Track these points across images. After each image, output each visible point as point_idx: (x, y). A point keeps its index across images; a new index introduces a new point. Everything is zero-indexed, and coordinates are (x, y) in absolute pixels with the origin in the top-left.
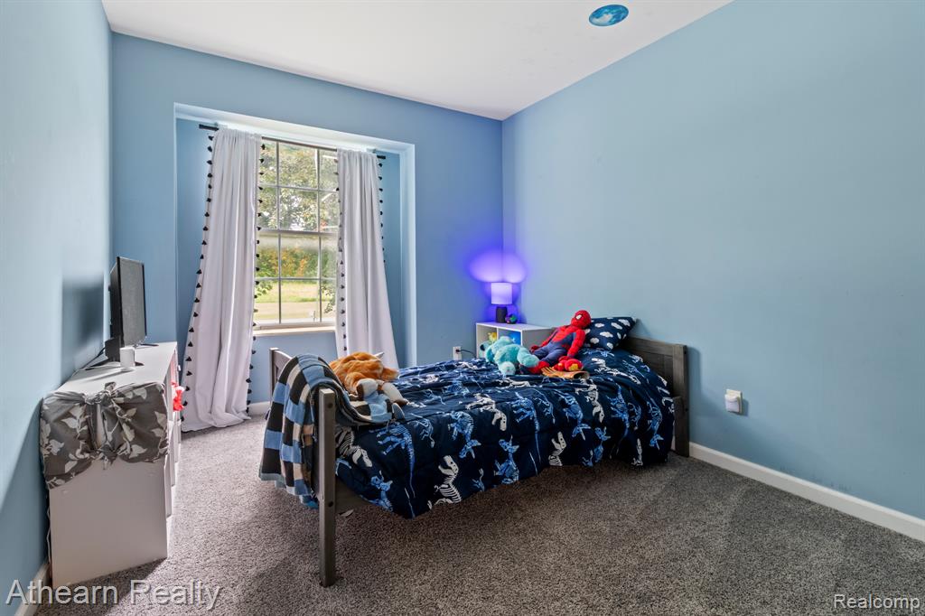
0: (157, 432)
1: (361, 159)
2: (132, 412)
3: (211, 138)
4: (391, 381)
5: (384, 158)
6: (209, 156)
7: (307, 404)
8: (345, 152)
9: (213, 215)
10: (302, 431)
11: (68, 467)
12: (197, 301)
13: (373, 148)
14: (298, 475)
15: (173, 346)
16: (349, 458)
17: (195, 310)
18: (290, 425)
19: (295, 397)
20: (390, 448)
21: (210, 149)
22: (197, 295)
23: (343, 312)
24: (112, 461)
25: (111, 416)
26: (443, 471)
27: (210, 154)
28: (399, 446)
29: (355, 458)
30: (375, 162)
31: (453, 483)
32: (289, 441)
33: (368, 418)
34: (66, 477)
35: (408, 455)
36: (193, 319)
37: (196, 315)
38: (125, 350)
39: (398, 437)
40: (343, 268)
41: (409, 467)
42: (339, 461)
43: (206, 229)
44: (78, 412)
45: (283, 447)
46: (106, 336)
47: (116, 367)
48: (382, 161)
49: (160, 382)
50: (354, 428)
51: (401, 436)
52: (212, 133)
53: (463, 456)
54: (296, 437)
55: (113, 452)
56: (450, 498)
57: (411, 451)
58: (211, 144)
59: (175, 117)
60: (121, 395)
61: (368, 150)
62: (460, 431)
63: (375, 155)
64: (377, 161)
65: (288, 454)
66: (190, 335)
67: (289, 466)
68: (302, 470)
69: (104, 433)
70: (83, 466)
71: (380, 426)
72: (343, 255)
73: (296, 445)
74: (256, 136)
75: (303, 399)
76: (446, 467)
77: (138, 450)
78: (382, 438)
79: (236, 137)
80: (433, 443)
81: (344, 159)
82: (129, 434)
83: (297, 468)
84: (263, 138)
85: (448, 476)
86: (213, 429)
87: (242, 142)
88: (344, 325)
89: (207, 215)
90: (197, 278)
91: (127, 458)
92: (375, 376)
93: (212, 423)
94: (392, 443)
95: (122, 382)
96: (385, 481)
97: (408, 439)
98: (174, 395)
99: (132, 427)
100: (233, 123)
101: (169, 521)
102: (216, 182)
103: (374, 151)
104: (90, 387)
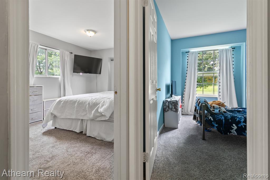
0: (177, 108)
1: (226, 50)
2: (174, 104)
3: (188, 54)
4: (224, 107)
5: (234, 48)
6: (187, 58)
7: (200, 106)
8: (221, 50)
9: (188, 70)
10: (200, 112)
11: (166, 110)
12: (185, 88)
13: (231, 46)
14: (199, 120)
15: (180, 97)
16: (208, 118)
17: (184, 90)
18: (198, 110)
19: (198, 105)
20: (218, 119)
21: (188, 57)
22: (185, 87)
23: (220, 92)
24: (171, 111)
25: (171, 104)
26: (232, 127)
27: (188, 58)
28: (221, 119)
29: (210, 118)
30: (231, 50)
31: (235, 130)
32: (197, 113)
33: (214, 112)
34: (166, 111)
35: (223, 121)
36: (184, 92)
37: (185, 91)
38: (173, 95)
39: (220, 117)
40: (220, 81)
41: (223, 123)
42: (206, 118)
43: (187, 73)
44: (167, 103)
45: (196, 114)
46: (170, 93)
47: (172, 98)
48: (233, 49)
49: (178, 100)
50: (210, 113)
51: (221, 117)
52: (188, 53)
53: (239, 126)
54: (198, 112)
55: (171, 109)
56: (234, 133)
57: (224, 121)
58: (188, 55)
59: (181, 51)
60: (172, 101)
61: (229, 47)
62: (239, 120)
63: (231, 48)
64: (232, 50)
65: (197, 116)
66: (184, 95)
67: (197, 118)
68: (200, 119)
69: (170, 107)
70: (168, 110)
71: (217, 114)
72: (220, 77)
73: (198, 114)
74: (197, 51)
75: (200, 105)
76: (233, 126)
77: (174, 110)
78: (216, 116)
79: (193, 53)
80: (230, 121)
81: (221, 51)
82: (173, 107)
83: (199, 118)
84: (199, 51)
85: (234, 129)
86: (188, 115)
87: (194, 54)
88: (220, 96)
89: (187, 70)
90: (185, 84)
91: (173, 111)
92: (219, 105)
93: (187, 114)
94: (219, 118)
95: (172, 100)
96: (216, 124)
97: (223, 118)
98: (180, 105)
99: (174, 106)
100: (192, 50)
101: (179, 125)
102: (189, 63)
103: (231, 47)
104: (169, 100)
